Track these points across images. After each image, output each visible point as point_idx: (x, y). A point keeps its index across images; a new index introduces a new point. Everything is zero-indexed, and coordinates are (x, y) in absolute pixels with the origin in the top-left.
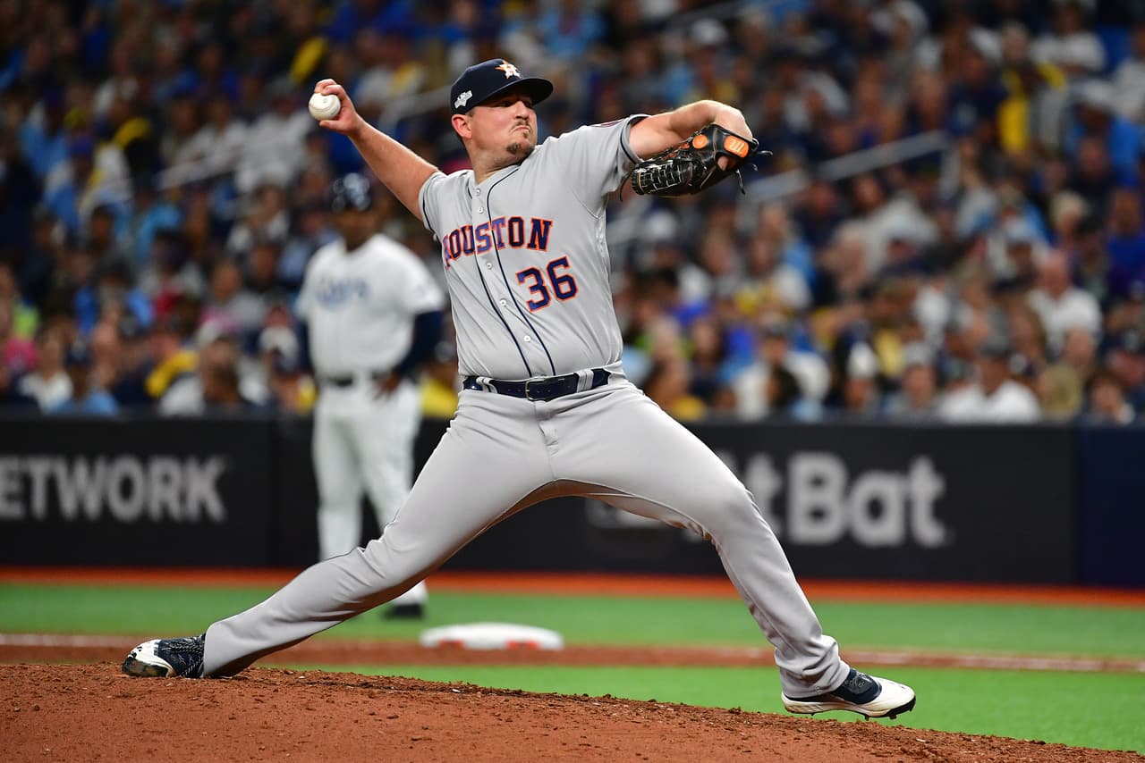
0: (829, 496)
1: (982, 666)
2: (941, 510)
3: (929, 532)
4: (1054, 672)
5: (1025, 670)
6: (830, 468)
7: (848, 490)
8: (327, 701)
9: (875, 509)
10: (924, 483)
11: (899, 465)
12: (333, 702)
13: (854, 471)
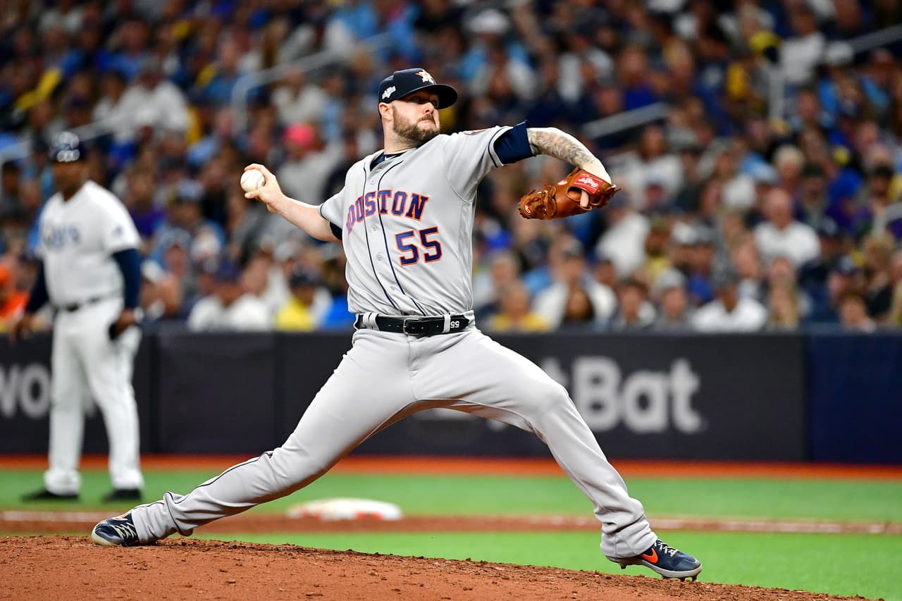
0: (606, 393)
1: (743, 530)
2: (697, 402)
3: (688, 420)
4: (801, 533)
5: (777, 533)
6: (606, 369)
7: (621, 387)
8: (237, 565)
9: (644, 402)
10: (683, 381)
11: (662, 366)
12: (241, 565)
13: (626, 372)
